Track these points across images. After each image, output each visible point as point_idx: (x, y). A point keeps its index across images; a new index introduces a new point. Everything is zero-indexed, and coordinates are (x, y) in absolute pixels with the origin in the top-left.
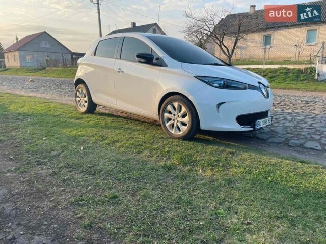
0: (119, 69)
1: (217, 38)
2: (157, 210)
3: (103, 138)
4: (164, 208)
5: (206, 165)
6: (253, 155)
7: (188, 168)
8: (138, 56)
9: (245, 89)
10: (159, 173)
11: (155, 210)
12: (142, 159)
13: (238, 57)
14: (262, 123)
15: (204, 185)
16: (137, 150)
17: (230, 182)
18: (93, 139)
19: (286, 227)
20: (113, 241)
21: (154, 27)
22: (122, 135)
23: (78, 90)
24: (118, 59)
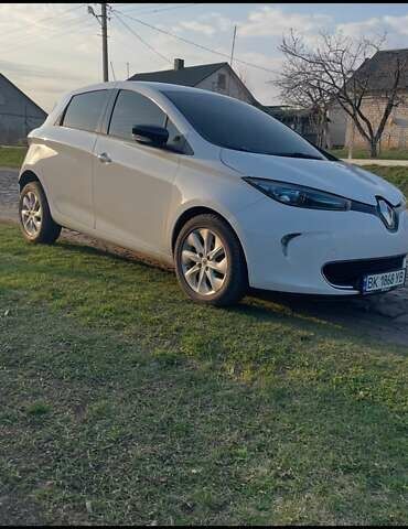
0: (103, 155)
1: (348, 101)
2: (116, 442)
3: (56, 294)
4: (131, 437)
5: (245, 359)
6: (348, 346)
7: (208, 363)
8: (137, 131)
9: (344, 208)
10: (146, 370)
11: (110, 441)
12: (121, 340)
13: (395, 142)
14: (379, 282)
15: (230, 398)
16: (117, 322)
17: (280, 395)
18: (35, 295)
19: (358, 489)
20: (8, 493)
21: (222, 71)
22: (95, 291)
23: (25, 195)
24: (103, 135)
